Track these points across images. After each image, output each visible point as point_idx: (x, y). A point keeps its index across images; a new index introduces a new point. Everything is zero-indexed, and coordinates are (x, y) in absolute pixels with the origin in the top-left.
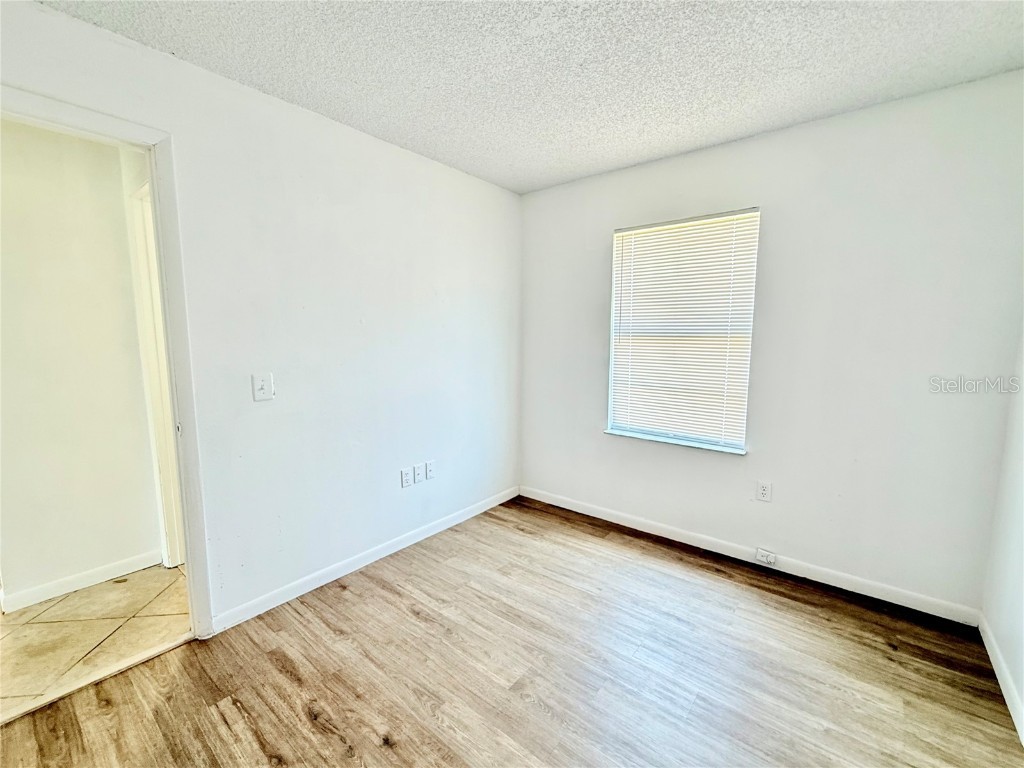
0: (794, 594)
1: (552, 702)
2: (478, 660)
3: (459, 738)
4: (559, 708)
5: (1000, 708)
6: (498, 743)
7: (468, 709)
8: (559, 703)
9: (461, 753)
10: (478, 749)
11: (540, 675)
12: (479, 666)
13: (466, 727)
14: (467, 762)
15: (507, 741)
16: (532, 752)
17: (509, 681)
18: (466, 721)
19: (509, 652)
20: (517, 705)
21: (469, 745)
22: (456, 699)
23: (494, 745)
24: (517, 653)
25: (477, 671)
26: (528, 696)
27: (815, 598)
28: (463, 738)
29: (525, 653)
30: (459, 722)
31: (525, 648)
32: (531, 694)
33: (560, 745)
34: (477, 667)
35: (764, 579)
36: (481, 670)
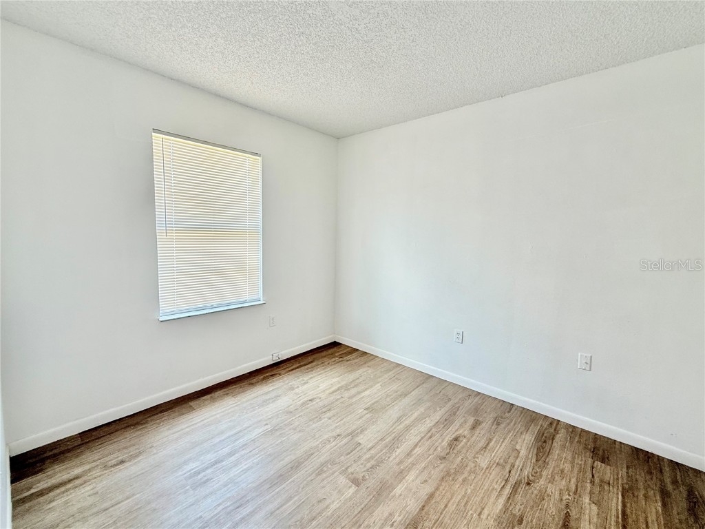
0: (302, 364)
1: (369, 465)
2: (327, 507)
3: (400, 518)
4: (373, 462)
5: (368, 355)
6: (401, 495)
7: (375, 514)
8: (369, 462)
9: (411, 516)
10: (406, 506)
11: (347, 469)
12: (333, 506)
13: (390, 514)
14: (416, 513)
15: (398, 490)
16: (404, 478)
17: (350, 487)
18: (386, 514)
19: (322, 485)
20: (372, 483)
21: (405, 513)
22: (366, 523)
23: (402, 497)
24: (323, 480)
25: (339, 508)
26: (364, 477)
27: (310, 359)
28: (399, 516)
29: (324, 475)
30: (386, 520)
31: (319, 474)
32: (362, 475)
33: (398, 464)
34: (334, 508)
35: (288, 365)
36: (338, 506)
